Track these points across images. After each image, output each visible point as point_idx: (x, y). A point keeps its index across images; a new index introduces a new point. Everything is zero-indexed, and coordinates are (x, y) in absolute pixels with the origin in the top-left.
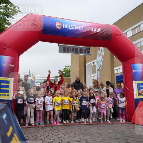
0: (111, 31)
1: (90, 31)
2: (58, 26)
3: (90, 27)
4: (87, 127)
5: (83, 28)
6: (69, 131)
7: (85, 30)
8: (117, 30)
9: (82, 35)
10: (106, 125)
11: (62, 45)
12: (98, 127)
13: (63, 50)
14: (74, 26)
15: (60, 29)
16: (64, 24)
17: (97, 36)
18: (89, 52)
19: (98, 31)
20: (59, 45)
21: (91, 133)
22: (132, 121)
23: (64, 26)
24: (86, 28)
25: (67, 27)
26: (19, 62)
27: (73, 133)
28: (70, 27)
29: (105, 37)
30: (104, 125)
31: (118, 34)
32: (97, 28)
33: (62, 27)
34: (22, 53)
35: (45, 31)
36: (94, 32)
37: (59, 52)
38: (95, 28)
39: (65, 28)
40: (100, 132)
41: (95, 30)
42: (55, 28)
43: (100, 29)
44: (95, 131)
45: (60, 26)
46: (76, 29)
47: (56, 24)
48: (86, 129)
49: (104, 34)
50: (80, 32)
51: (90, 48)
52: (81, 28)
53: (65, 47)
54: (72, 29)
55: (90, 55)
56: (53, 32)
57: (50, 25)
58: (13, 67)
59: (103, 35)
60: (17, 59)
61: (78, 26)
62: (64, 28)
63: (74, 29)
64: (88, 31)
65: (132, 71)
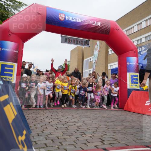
0: (110, 26)
1: (91, 25)
2: (61, 17)
3: (91, 20)
4: (84, 111)
5: (85, 21)
6: (67, 114)
7: (86, 23)
8: (115, 25)
9: (83, 28)
10: (101, 111)
11: (64, 36)
12: (94, 111)
13: (65, 41)
14: (76, 18)
15: (63, 20)
16: (66, 16)
17: (97, 30)
18: (89, 44)
19: (98, 25)
20: (61, 36)
21: (87, 116)
22: (124, 109)
23: (67, 18)
24: (87, 21)
25: (70, 19)
26: (23, 49)
27: (71, 115)
28: (73, 19)
29: (104, 30)
30: (99, 111)
31: (116, 29)
32: (98, 21)
33: (65, 18)
34: (27, 41)
35: (49, 21)
36: (94, 25)
37: (61, 42)
38: (95, 22)
39: (68, 19)
40: (96, 116)
41: (95, 24)
42: (58, 19)
43: (100, 23)
44: (91, 115)
45: (63, 17)
46: (78, 21)
47: (59, 15)
48: (82, 112)
49: (104, 28)
50: (81, 25)
51: (89, 41)
52: (82, 21)
53: (67, 38)
54: (74, 21)
55: (90, 47)
56: (57, 23)
57: (54, 16)
58: (18, 53)
59: (102, 29)
60: (22, 46)
61: (80, 18)
62: (66, 19)
63: (76, 21)
64: (88, 25)
65: (126, 63)
